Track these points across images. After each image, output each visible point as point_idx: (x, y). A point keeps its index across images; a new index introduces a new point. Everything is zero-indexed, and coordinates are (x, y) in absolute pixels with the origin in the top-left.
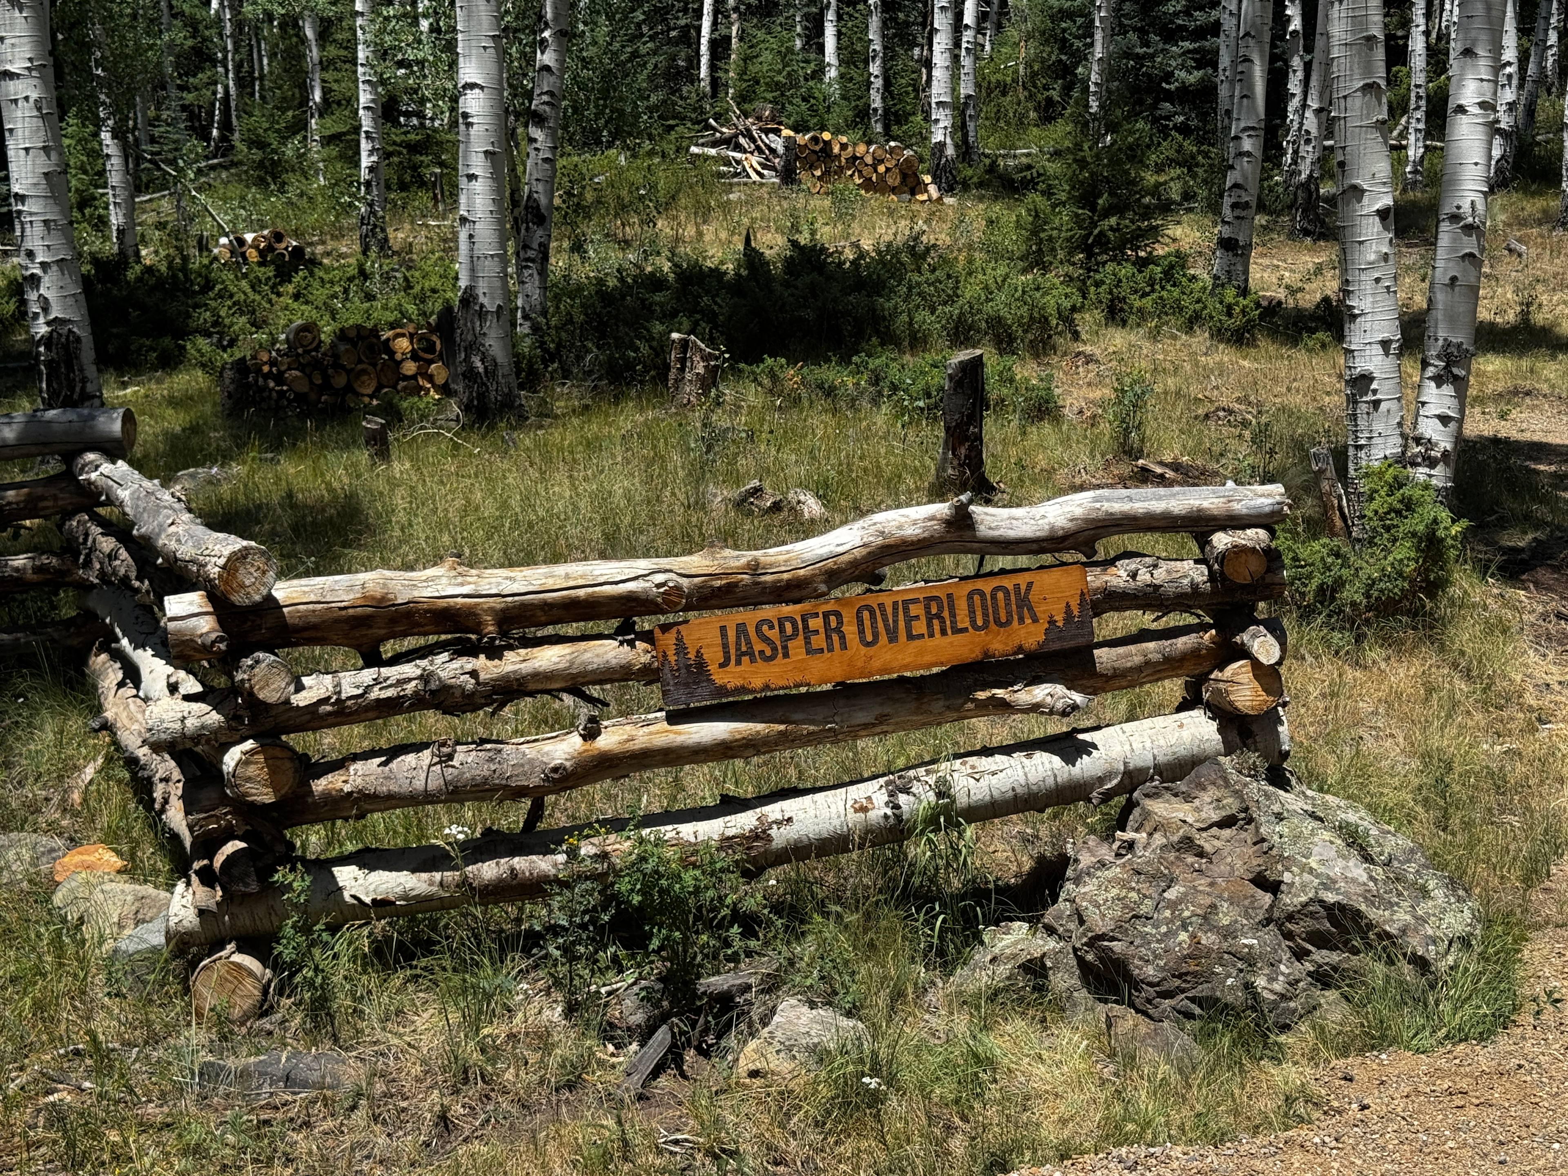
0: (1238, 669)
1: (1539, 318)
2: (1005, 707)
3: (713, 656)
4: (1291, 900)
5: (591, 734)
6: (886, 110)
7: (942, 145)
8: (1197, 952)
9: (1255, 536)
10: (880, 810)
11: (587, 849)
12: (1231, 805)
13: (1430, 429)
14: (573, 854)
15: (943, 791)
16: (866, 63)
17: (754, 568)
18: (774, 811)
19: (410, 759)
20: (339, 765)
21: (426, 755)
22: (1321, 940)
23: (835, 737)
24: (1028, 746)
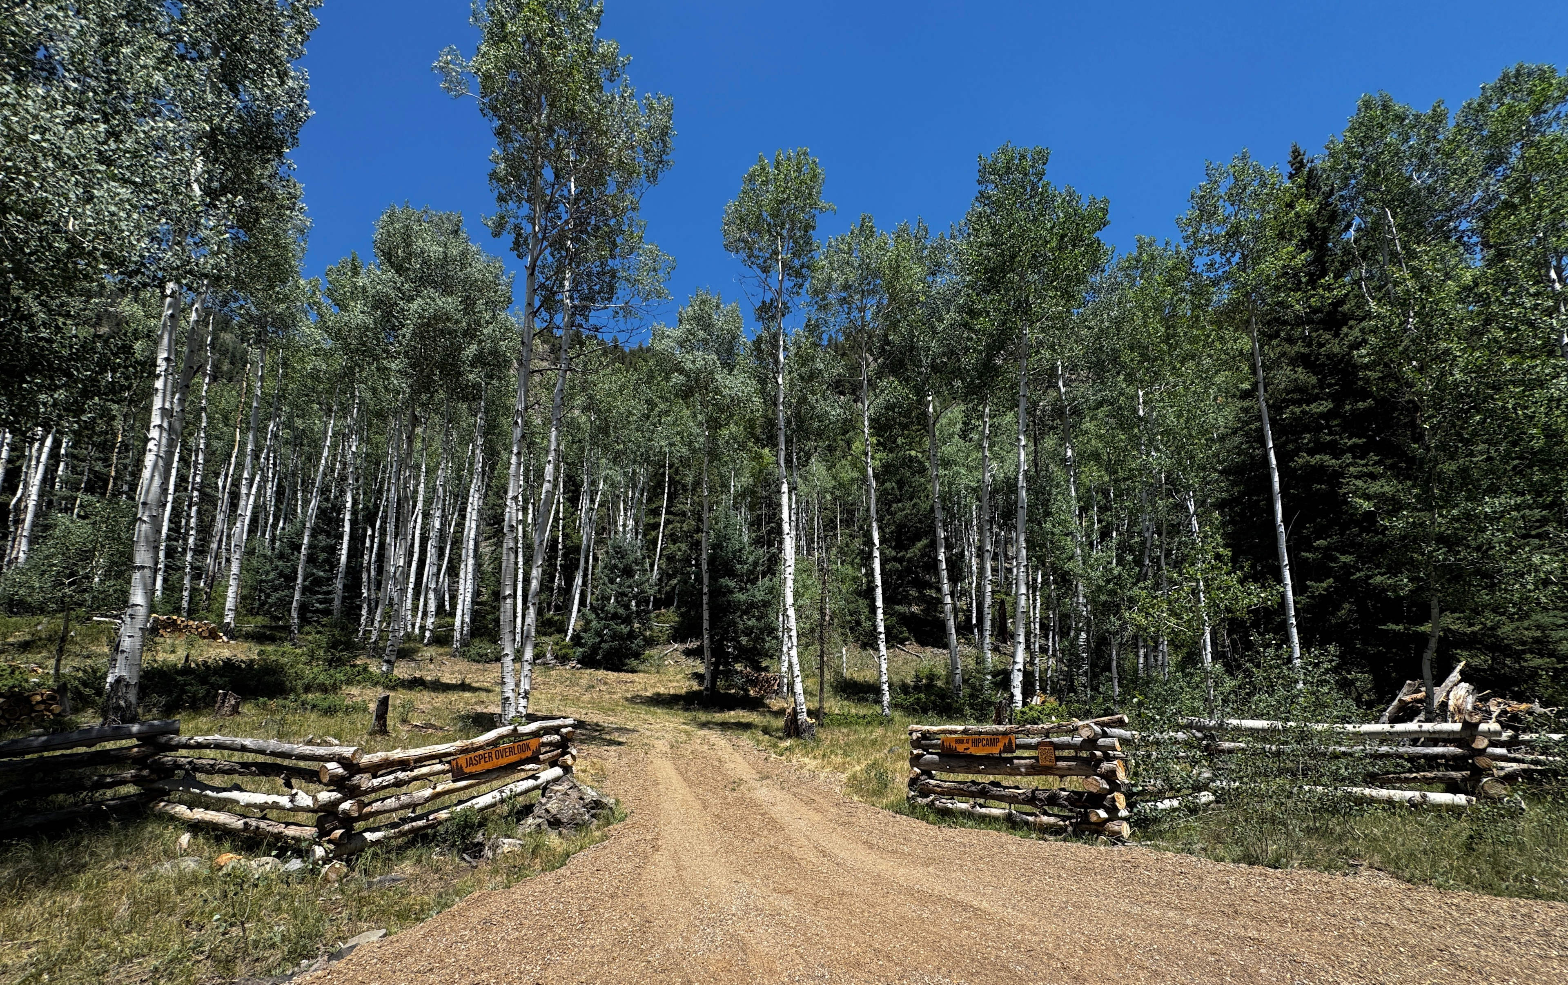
0: (568, 757)
1: (468, 681)
2: (523, 770)
3: (464, 765)
4: (587, 801)
5: (435, 788)
6: (189, 609)
7: (229, 623)
8: (574, 814)
9: (570, 729)
10: (498, 797)
11: (431, 817)
12: (571, 784)
13: (521, 709)
14: (428, 820)
15: (511, 791)
16: (181, 591)
17: (472, 744)
18: (474, 801)
19: (389, 800)
20: (370, 804)
21: (393, 799)
22: (593, 808)
23: (488, 782)
24: (527, 778)
